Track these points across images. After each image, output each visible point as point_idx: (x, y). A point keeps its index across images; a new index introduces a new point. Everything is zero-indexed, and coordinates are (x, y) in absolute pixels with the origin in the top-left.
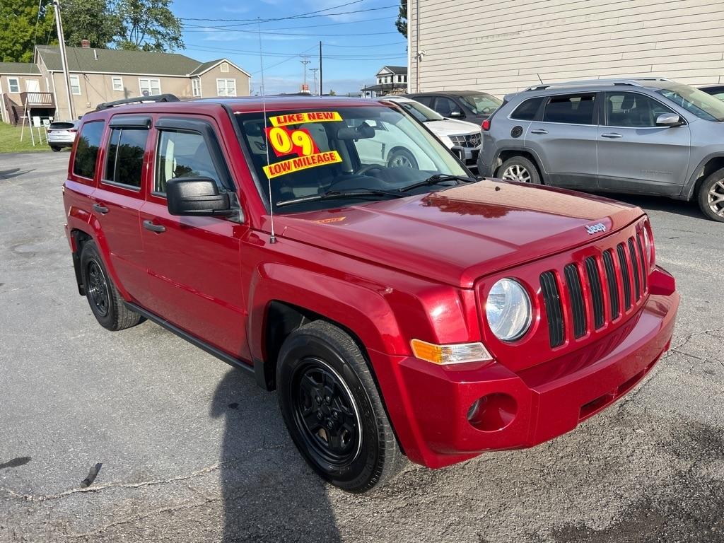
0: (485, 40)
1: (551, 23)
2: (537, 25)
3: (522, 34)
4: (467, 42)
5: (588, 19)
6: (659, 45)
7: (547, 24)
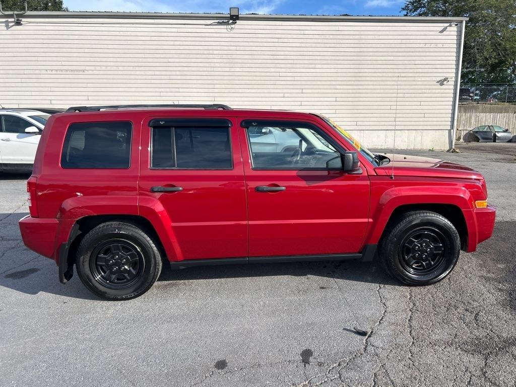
0: (54, 72)
1: (109, 68)
2: (98, 68)
3: (86, 72)
4: (37, 72)
5: (134, 69)
6: (181, 90)
7: (106, 68)
